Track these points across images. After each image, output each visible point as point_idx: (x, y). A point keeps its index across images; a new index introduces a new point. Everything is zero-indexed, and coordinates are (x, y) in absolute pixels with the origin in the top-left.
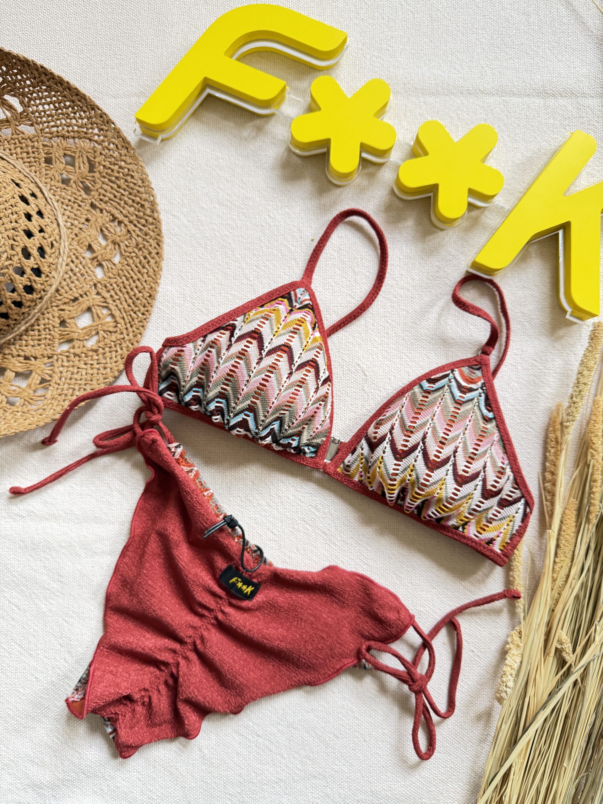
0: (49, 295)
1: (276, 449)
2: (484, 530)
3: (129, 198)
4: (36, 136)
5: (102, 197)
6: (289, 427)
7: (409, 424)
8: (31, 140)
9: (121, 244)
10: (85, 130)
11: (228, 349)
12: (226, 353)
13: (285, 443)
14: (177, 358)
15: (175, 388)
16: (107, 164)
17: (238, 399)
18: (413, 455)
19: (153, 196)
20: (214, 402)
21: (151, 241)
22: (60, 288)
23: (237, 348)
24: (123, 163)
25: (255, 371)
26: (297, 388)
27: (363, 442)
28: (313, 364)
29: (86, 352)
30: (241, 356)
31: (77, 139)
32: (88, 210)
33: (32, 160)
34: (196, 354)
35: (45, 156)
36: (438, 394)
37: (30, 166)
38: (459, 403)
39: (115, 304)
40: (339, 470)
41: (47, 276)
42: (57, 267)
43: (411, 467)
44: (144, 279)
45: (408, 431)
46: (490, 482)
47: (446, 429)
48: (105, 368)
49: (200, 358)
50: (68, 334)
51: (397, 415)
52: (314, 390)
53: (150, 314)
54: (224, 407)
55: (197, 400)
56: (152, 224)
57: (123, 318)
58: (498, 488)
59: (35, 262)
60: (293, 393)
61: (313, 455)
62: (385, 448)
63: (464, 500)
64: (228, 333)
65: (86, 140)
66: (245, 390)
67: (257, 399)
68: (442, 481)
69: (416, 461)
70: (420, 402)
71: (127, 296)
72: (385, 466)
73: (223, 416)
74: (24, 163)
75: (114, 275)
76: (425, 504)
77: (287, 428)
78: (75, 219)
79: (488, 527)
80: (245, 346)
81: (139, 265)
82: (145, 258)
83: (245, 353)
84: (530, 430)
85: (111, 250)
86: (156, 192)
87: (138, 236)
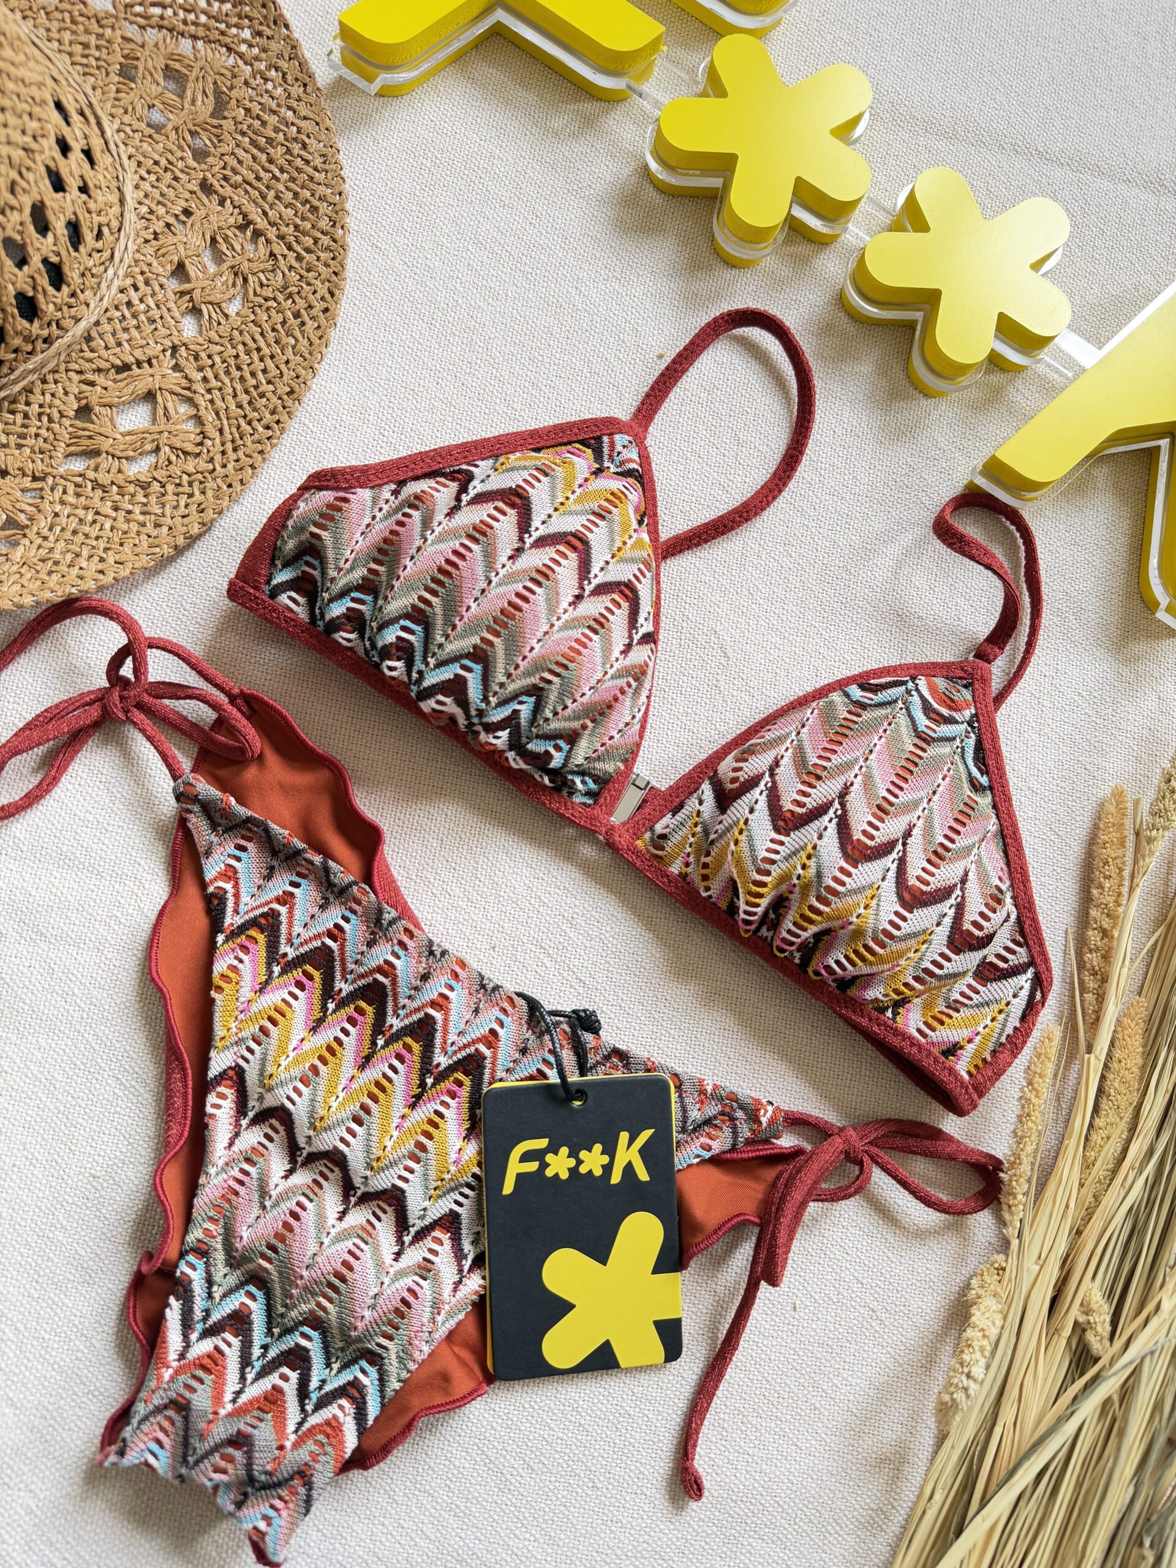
0: (67, 339)
1: (513, 765)
2: (942, 1023)
3: (287, 188)
4: (112, 16)
5: (228, 172)
6: (556, 714)
7: (813, 759)
8: (98, 22)
9: (251, 278)
10: (223, 26)
11: (449, 515)
12: (445, 522)
13: (538, 750)
14: (329, 516)
15: (308, 587)
16: (256, 109)
17: (454, 627)
18: (816, 825)
19: (340, 194)
20: (397, 626)
21: (318, 283)
22: (94, 334)
23: (470, 516)
24: (290, 113)
25: (502, 572)
26: (588, 632)
27: (706, 789)
28: (627, 591)
29: (122, 483)
30: (477, 535)
31: (200, 43)
32: (191, 192)
33: (94, 63)
34: (374, 518)
35: (122, 60)
36: (882, 712)
37: (85, 74)
38: (924, 739)
39: (209, 397)
40: (639, 843)
41: (73, 295)
42: (99, 284)
43: (809, 847)
44: (285, 358)
45: (811, 776)
46: (971, 914)
47: (893, 783)
48: (157, 525)
49: (381, 529)
50: (90, 437)
51: (789, 741)
52: (622, 648)
53: (283, 431)
54: (416, 644)
55: (355, 620)
56: (328, 249)
57: (221, 431)
58: (986, 931)
59: (55, 248)
60: (577, 641)
61: (590, 802)
62: (756, 802)
63: (912, 943)
64: (454, 486)
65: (219, 48)
66: (473, 610)
67: (497, 634)
68: (872, 891)
69: (820, 837)
70: (844, 723)
71: (238, 387)
72: (750, 839)
73: (410, 665)
74: (73, 64)
75: (220, 337)
76: (824, 938)
77: (549, 715)
78: (159, 203)
79: (951, 1017)
80: (489, 516)
81: (279, 327)
82: (297, 315)
83: (488, 530)
84: (1053, 838)
85: (225, 283)
86: (346, 187)
87: (291, 268)
